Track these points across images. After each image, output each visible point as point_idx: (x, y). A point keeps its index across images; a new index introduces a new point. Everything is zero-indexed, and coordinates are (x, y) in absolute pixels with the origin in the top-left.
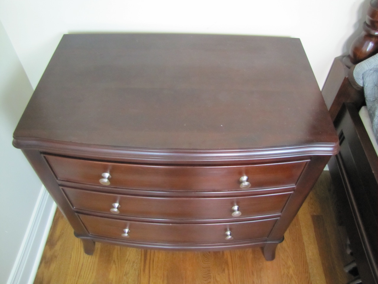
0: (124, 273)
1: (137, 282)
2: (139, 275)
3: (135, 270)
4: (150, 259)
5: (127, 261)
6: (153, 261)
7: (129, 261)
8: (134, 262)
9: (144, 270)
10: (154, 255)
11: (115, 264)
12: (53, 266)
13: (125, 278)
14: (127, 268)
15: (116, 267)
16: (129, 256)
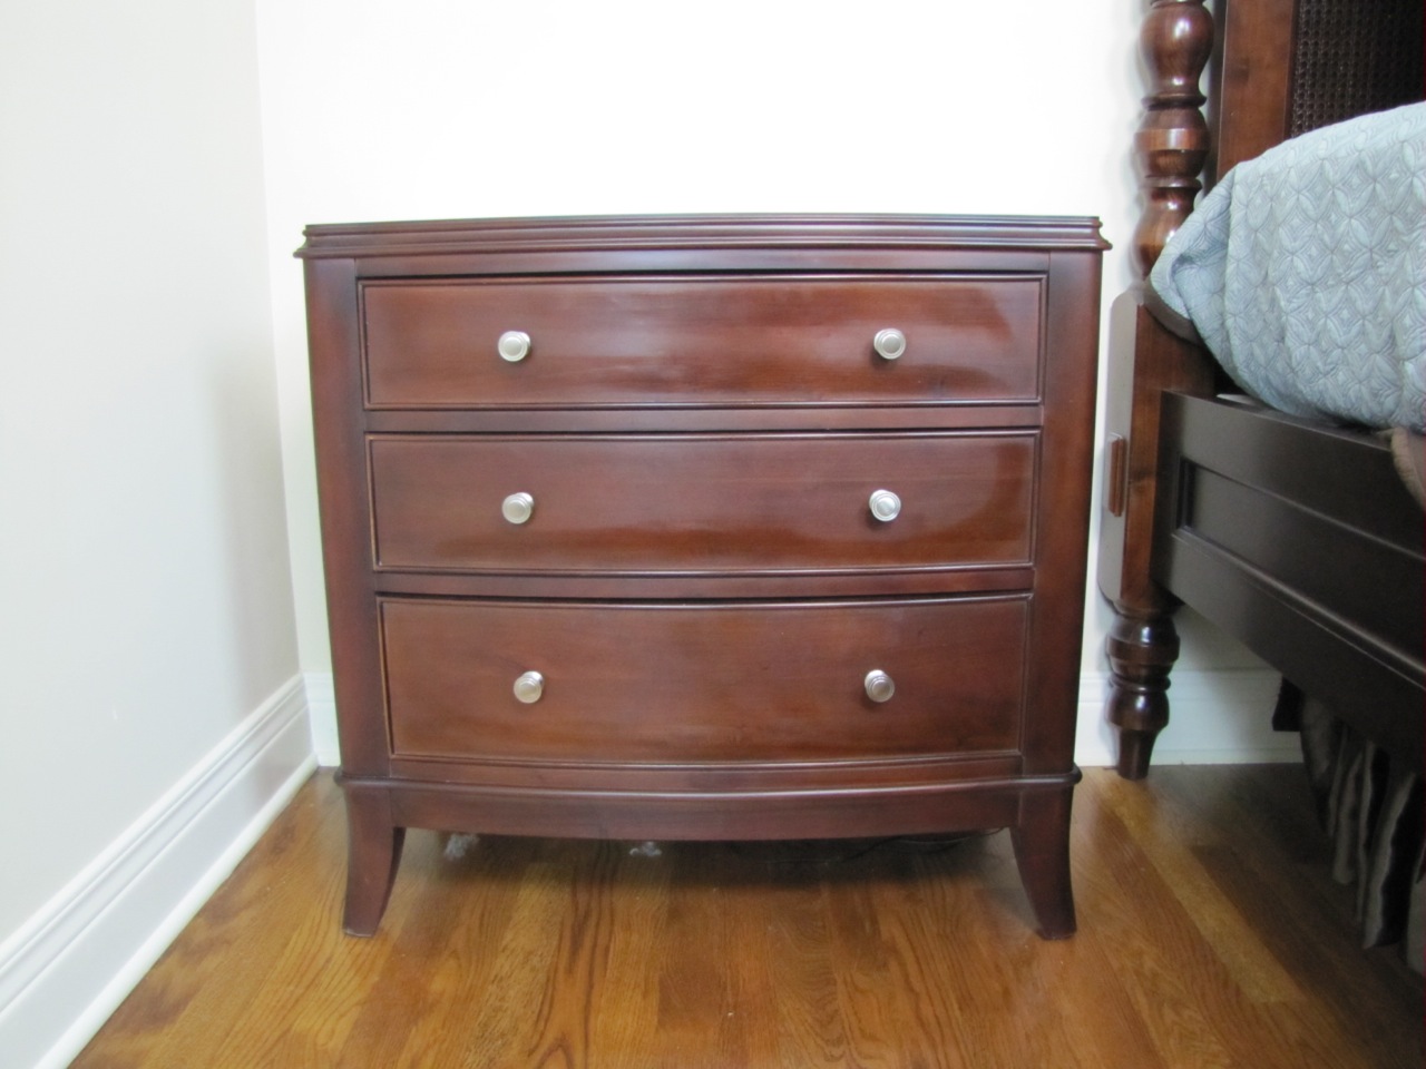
0: (492, 978)
1: (541, 997)
2: (548, 980)
3: (533, 969)
4: (595, 946)
5: (503, 951)
6: (607, 950)
7: (513, 951)
8: (530, 953)
9: (570, 971)
10: (610, 937)
11: (458, 959)
12: (211, 963)
13: (492, 988)
14: (502, 967)
15: (460, 966)
16: (512, 940)
